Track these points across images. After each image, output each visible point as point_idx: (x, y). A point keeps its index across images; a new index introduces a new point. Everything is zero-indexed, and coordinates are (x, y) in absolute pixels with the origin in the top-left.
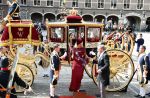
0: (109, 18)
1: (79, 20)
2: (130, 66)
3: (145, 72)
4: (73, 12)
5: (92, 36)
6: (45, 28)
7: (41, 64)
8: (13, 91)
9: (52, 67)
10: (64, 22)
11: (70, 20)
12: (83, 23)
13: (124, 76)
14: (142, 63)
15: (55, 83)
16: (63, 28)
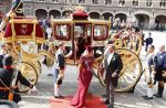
0: (117, 16)
1: (85, 17)
2: (138, 66)
4: (79, 9)
5: (99, 34)
6: (49, 25)
7: (45, 62)
8: (17, 90)
10: (70, 19)
11: (76, 17)
12: (90, 20)
13: (131, 76)
15: (60, 82)
16: (68, 25)
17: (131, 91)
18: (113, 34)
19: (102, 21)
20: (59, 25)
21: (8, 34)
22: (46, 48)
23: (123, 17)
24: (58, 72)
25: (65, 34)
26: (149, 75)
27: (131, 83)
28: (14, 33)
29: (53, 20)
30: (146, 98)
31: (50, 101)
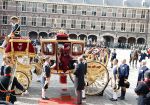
0: (90, 37)
1: (66, 38)
2: (106, 75)
3: (118, 80)
5: (76, 50)
6: (39, 43)
7: (35, 72)
9: (44, 74)
10: (54, 39)
11: (59, 38)
12: (70, 40)
13: (100, 83)
14: (116, 72)
15: (46, 87)
16: (54, 44)
17: (101, 94)
18: (87, 50)
19: (78, 40)
20: (46, 43)
21: (9, 50)
22: (37, 61)
23: (94, 38)
24: (45, 79)
25: (50, 50)
26: (115, 82)
27: (101, 88)
28: (13, 49)
29: (42, 40)
30: (112, 100)
31: (39, 102)
